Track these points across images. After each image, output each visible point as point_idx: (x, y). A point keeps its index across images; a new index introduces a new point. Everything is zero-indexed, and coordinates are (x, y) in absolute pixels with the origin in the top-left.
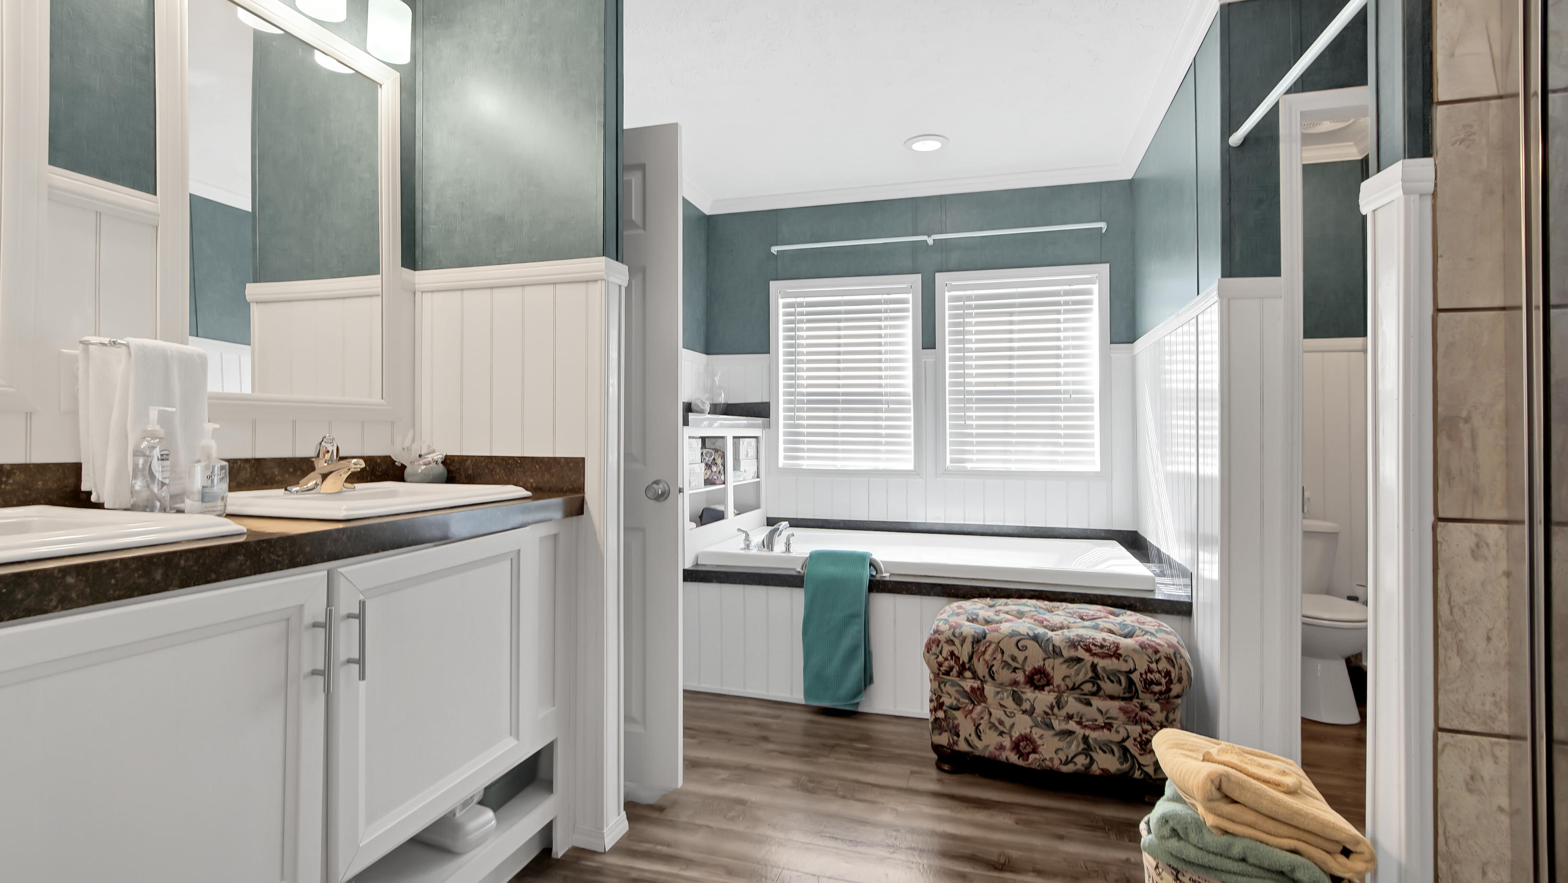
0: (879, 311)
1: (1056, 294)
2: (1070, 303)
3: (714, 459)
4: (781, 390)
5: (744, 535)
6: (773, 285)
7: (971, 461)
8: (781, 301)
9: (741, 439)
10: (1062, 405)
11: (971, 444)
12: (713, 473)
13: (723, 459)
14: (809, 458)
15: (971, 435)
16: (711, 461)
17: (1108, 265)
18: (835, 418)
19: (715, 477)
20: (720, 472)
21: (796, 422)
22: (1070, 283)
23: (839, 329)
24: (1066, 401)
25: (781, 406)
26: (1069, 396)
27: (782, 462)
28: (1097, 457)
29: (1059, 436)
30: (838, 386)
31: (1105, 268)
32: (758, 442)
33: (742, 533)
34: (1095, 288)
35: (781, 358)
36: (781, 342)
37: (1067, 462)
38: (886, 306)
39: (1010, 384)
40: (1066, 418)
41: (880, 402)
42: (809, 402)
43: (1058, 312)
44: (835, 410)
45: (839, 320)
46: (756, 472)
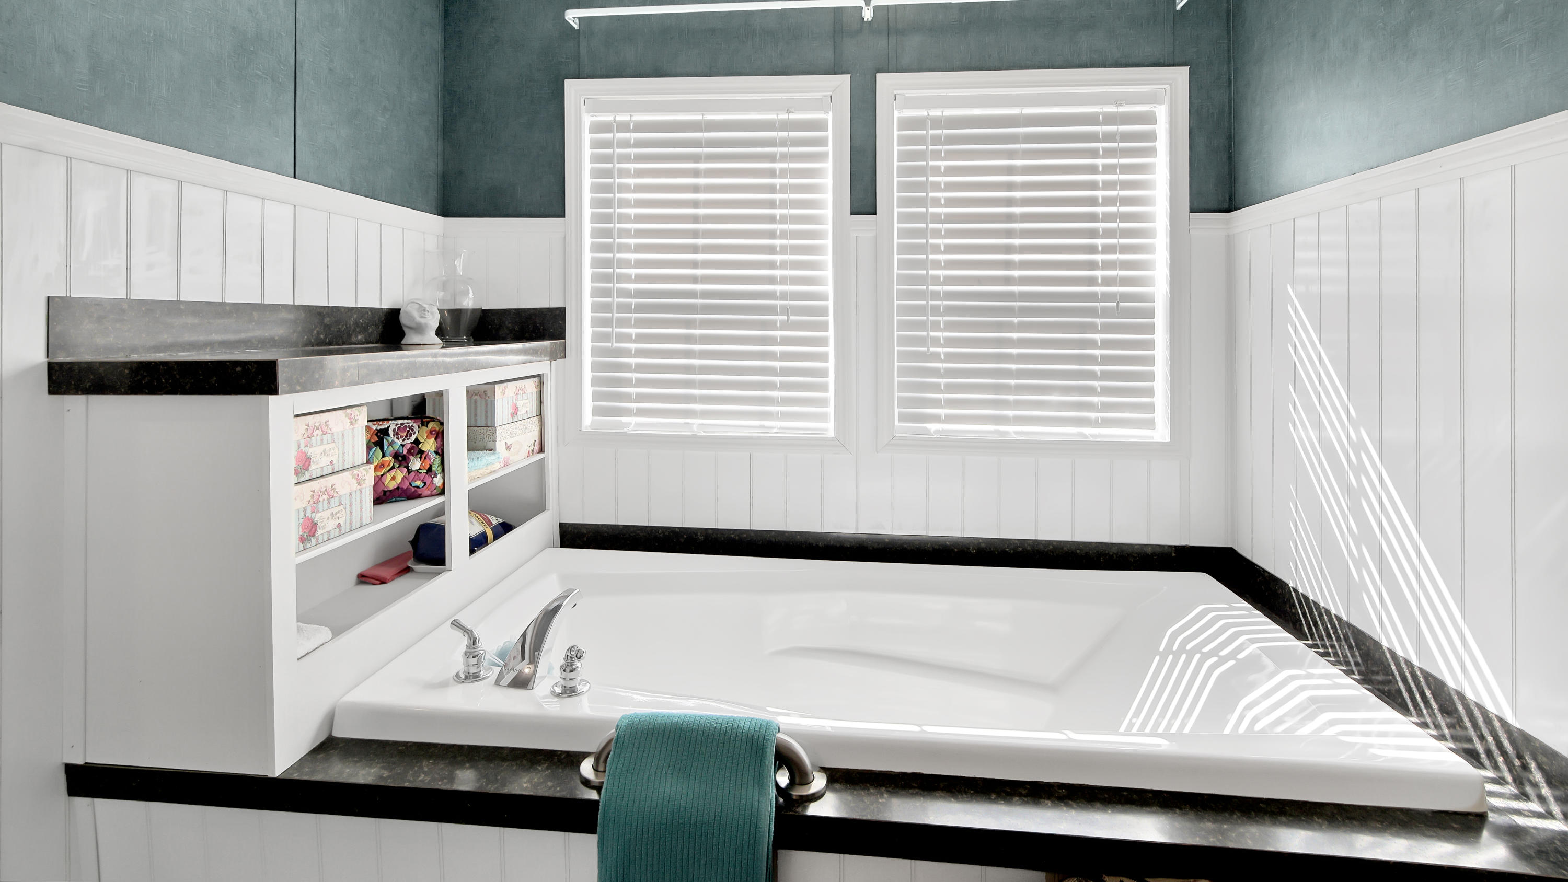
0: (771, 143)
1: (1091, 119)
2: (1118, 138)
3: (417, 442)
4: (587, 285)
5: (465, 641)
6: (572, 87)
7: (936, 419)
8: (587, 120)
9: (496, 385)
10: (1098, 321)
11: (936, 388)
12: (413, 474)
13: (439, 440)
14: (641, 412)
15: (936, 373)
16: (409, 446)
17: (1186, 69)
18: (688, 339)
19: (418, 483)
20: (430, 470)
21: (615, 345)
22: (1118, 100)
23: (696, 173)
24: (1106, 313)
25: (587, 315)
26: (1115, 304)
27: (588, 419)
28: (1161, 414)
29: (1092, 375)
30: (694, 280)
31: (1181, 74)
32: (541, 385)
33: (458, 634)
34: (1162, 112)
35: (587, 226)
36: (587, 196)
37: (1106, 423)
38: (784, 134)
39: (1007, 281)
40: (1106, 344)
41: (771, 310)
42: (640, 308)
43: (1094, 153)
44: (688, 324)
45: (696, 158)
46: (537, 443)
